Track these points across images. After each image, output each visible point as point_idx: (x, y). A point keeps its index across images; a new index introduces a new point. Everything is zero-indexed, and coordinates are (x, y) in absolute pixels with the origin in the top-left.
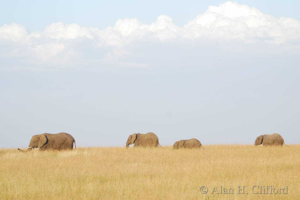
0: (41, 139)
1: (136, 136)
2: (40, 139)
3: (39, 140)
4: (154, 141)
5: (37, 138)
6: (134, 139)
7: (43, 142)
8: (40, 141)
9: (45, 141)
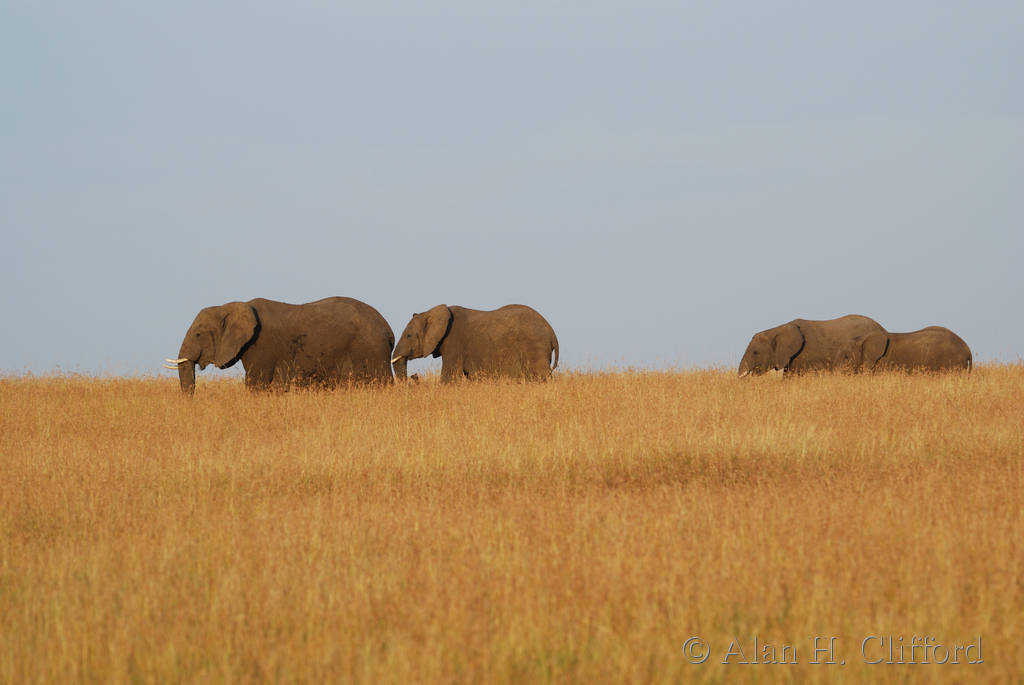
0: (234, 326)
1: (446, 317)
2: (231, 321)
3: (224, 331)
4: (539, 345)
5: (217, 317)
6: (436, 331)
7: (239, 335)
8: (227, 332)
9: (250, 333)
